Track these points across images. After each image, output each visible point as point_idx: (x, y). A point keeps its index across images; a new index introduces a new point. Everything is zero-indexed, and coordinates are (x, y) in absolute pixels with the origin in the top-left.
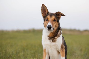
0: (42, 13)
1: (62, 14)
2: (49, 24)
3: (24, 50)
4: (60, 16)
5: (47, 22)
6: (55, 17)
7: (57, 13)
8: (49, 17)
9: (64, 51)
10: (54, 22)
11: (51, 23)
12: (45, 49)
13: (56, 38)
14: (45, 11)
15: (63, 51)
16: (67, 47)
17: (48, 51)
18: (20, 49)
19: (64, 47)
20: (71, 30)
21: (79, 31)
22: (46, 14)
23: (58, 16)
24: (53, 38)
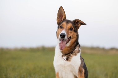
0: (58, 18)
1: (82, 22)
2: (64, 32)
3: (30, 75)
4: (80, 25)
5: (61, 29)
6: (73, 25)
7: (76, 20)
8: (64, 23)
9: (83, 76)
10: (70, 31)
11: (65, 31)
12: (58, 73)
13: (71, 55)
14: (62, 16)
15: (81, 76)
16: (87, 72)
17: (62, 75)
18: (25, 74)
19: (84, 71)
20: (92, 48)
21: (104, 49)
22: (63, 19)
23: (77, 25)
24: (68, 55)
